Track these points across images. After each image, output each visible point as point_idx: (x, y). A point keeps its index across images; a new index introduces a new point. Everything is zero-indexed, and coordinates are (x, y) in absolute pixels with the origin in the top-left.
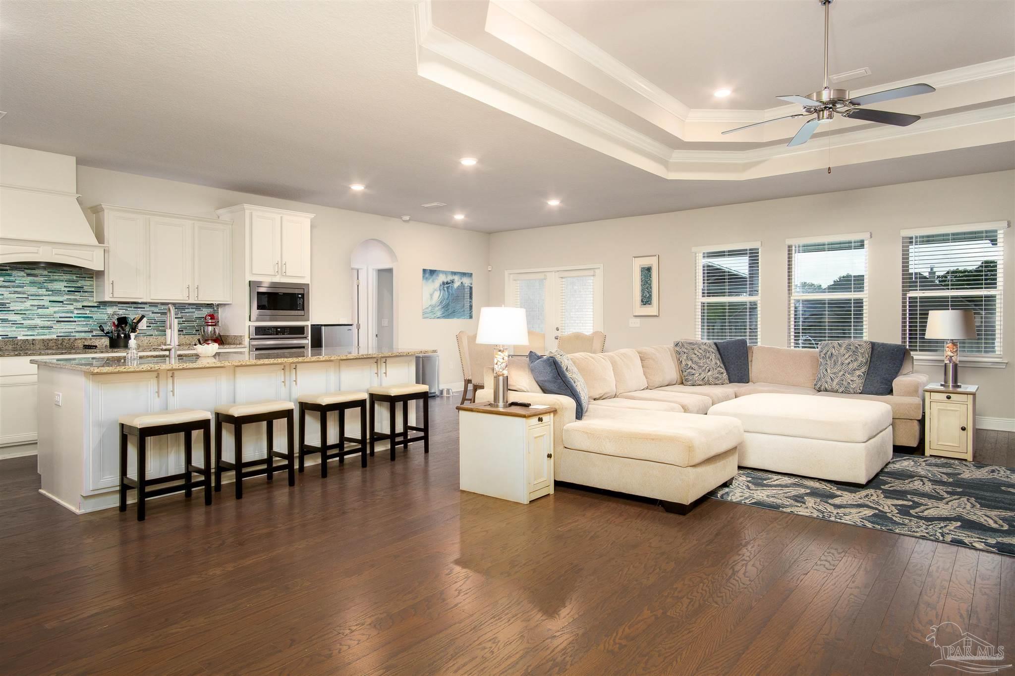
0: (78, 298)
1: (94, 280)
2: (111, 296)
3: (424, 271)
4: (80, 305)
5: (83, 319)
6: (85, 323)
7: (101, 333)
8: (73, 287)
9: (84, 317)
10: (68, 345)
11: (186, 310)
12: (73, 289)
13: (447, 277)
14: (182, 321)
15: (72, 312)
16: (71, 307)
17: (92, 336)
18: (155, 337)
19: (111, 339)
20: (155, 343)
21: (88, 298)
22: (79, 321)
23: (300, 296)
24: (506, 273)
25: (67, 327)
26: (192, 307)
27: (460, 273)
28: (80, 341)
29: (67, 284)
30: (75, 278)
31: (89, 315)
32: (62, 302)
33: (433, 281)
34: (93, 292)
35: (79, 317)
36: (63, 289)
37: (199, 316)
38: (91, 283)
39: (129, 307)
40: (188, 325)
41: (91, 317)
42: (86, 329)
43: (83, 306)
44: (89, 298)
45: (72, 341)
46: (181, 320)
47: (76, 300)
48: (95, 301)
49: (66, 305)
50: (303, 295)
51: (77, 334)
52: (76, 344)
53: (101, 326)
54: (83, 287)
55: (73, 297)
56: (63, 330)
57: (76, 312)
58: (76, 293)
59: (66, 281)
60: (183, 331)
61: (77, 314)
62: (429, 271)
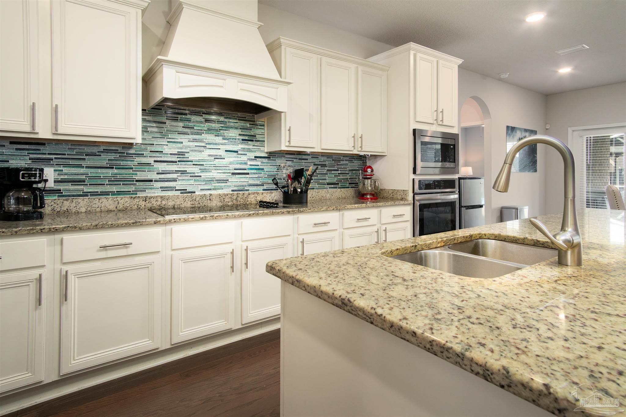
0: (251, 147)
1: (266, 128)
2: (287, 144)
3: (508, 127)
4: (252, 155)
5: (255, 171)
6: (257, 176)
7: (274, 187)
8: (246, 135)
9: (256, 169)
10: (242, 200)
11: (342, 162)
12: (247, 138)
13: (522, 134)
14: (338, 174)
15: (246, 164)
16: (244, 158)
17: (264, 190)
18: (317, 191)
19: (286, 194)
20: (317, 197)
21: (259, 147)
22: (252, 173)
23: (452, 147)
24: (570, 130)
25: (242, 180)
26: (345, 158)
27: (529, 130)
28: (253, 196)
29: (242, 131)
30: (248, 125)
31: (261, 167)
32: (237, 152)
33: (513, 137)
34: (264, 141)
35: (252, 169)
36: (238, 138)
37: (351, 169)
38: (263, 131)
39: (295, 158)
40: (343, 177)
41: (263, 169)
42: (258, 182)
43: (255, 157)
44: (261, 148)
45: (245, 196)
46: (337, 172)
47: (249, 150)
48: (266, 151)
49: (240, 156)
50: (454, 145)
51: (251, 188)
52: (249, 200)
53: (275, 178)
54: (255, 136)
55: (246, 147)
56: (236, 183)
57: (249, 163)
58: (249, 142)
59: (240, 128)
60: (338, 184)
61: (250, 165)
62: (510, 128)
